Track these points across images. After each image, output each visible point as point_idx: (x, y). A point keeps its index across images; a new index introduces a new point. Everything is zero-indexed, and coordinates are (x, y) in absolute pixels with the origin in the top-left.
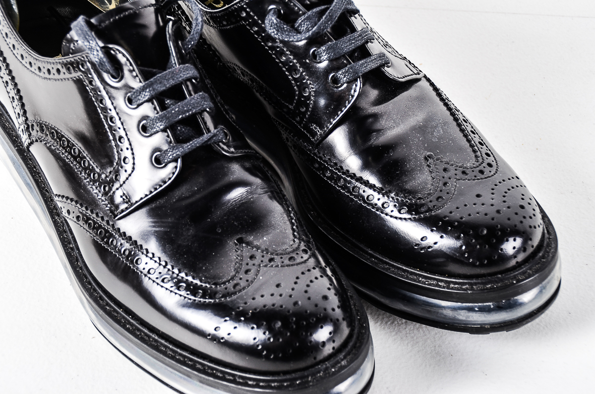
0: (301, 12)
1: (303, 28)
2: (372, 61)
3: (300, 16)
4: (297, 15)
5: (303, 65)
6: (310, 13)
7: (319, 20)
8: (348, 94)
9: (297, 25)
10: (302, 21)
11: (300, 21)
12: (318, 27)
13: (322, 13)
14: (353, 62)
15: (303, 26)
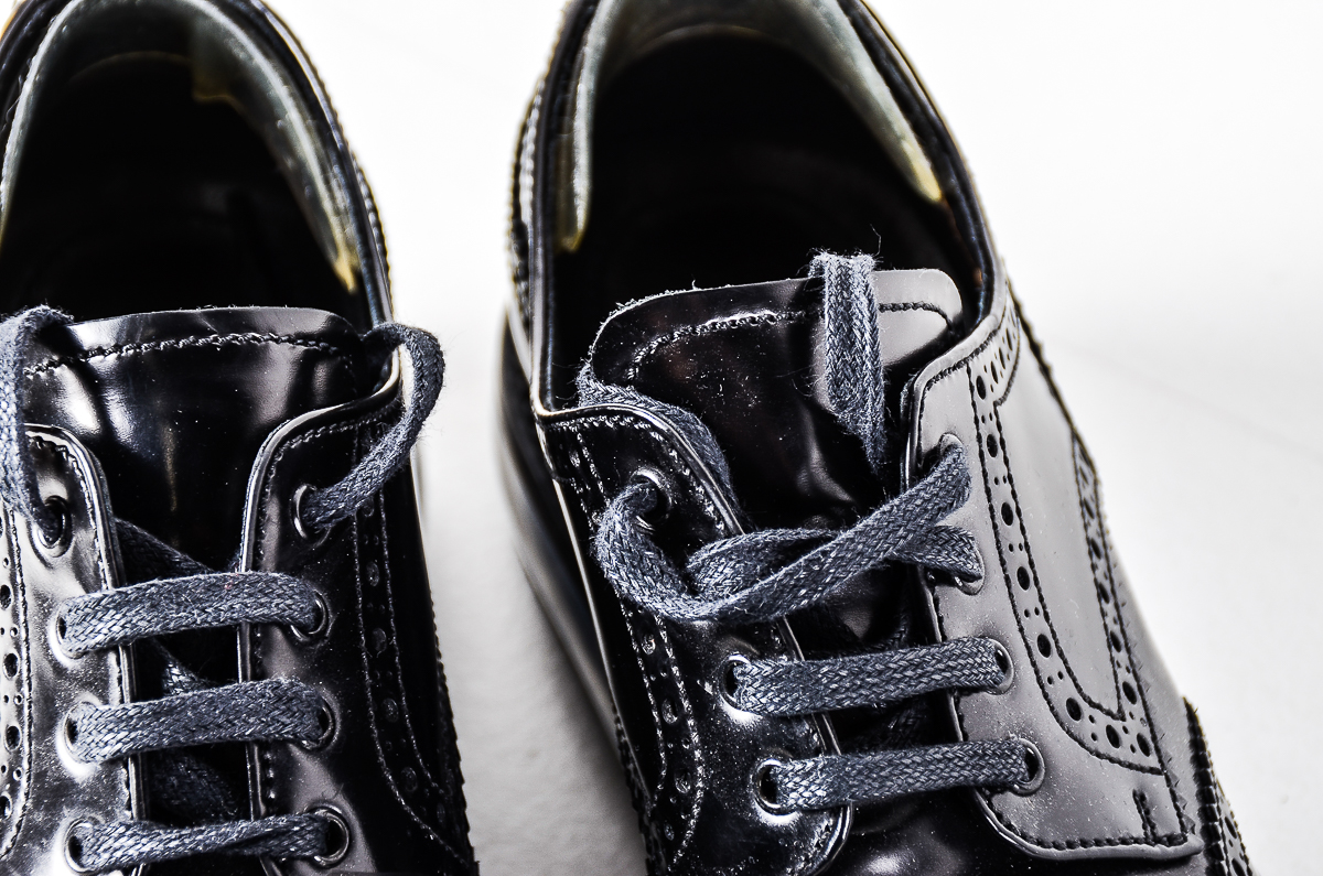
0: (721, 526)
1: (707, 580)
2: (926, 764)
3: (713, 537)
4: (706, 530)
5: (696, 694)
6: (744, 538)
7: (764, 575)
8: (797, 847)
9: (693, 562)
10: (711, 558)
11: (705, 555)
12: (748, 598)
13: (789, 552)
14: (844, 751)
15: (710, 573)
